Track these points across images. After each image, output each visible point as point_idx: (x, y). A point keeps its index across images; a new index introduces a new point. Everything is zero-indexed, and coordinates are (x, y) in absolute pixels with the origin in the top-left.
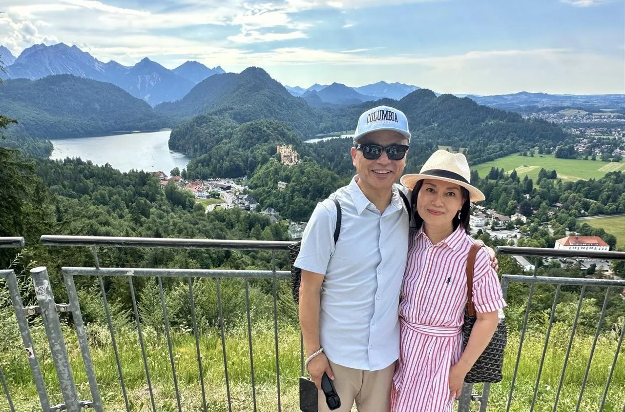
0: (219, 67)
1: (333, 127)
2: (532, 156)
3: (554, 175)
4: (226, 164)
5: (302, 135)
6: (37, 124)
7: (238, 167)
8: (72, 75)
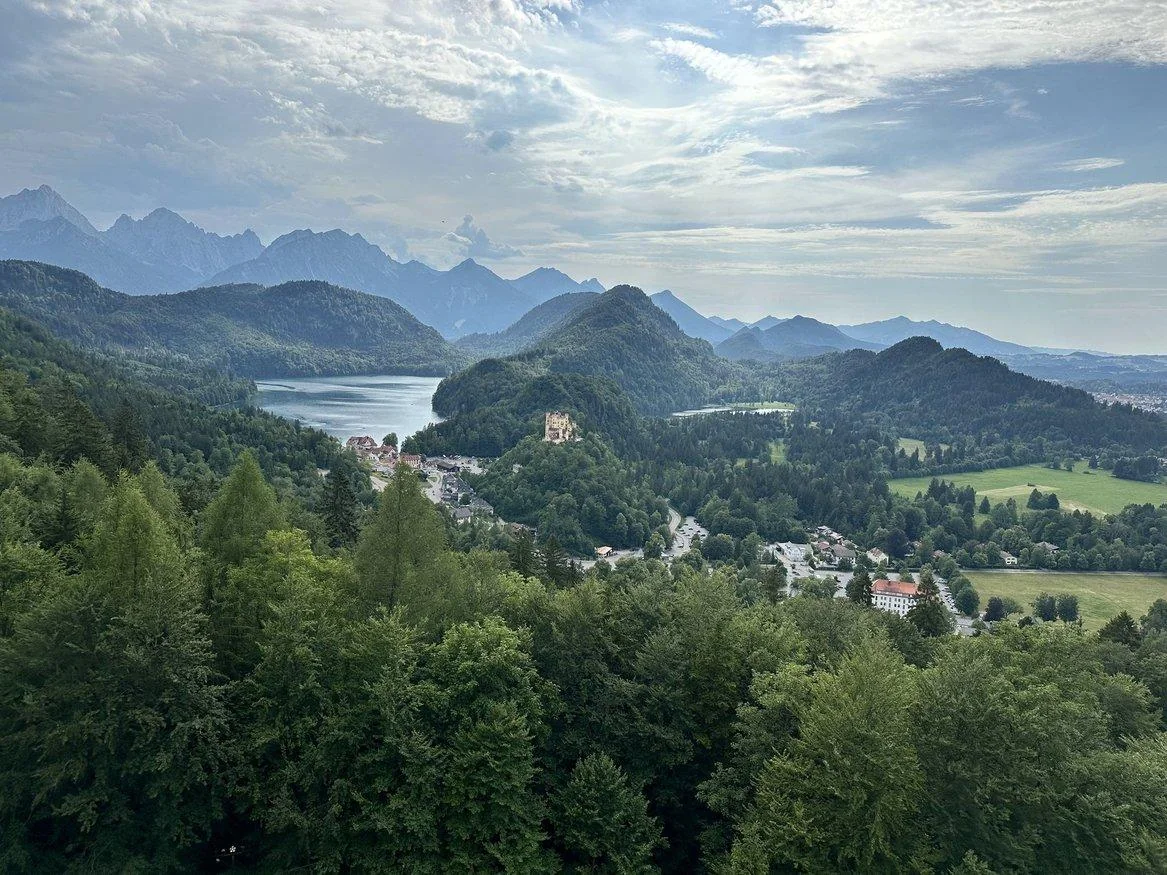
0: (594, 280)
1: (739, 394)
2: (1070, 470)
3: (1053, 501)
4: (474, 435)
5: (674, 403)
6: (250, 354)
7: (493, 440)
8: (325, 284)
